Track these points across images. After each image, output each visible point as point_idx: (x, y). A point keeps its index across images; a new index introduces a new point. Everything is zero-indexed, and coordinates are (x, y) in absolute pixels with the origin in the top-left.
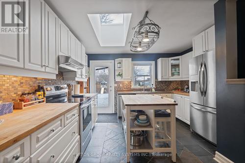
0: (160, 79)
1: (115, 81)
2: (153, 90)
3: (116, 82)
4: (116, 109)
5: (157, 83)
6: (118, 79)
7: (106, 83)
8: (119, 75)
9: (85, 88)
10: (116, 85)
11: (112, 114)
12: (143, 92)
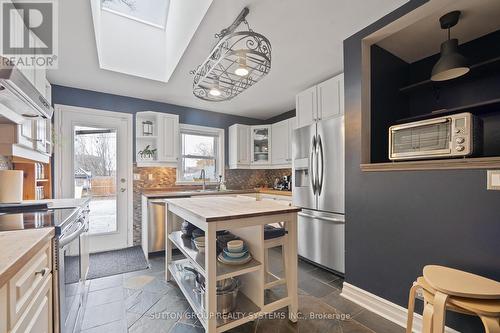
0: (234, 165)
1: (135, 165)
2: (223, 188)
3: (137, 170)
4: (138, 236)
5: (229, 172)
6: (144, 162)
7: (89, 174)
8: (147, 152)
9: (39, 184)
10: (138, 177)
11: (128, 249)
12: (202, 191)
